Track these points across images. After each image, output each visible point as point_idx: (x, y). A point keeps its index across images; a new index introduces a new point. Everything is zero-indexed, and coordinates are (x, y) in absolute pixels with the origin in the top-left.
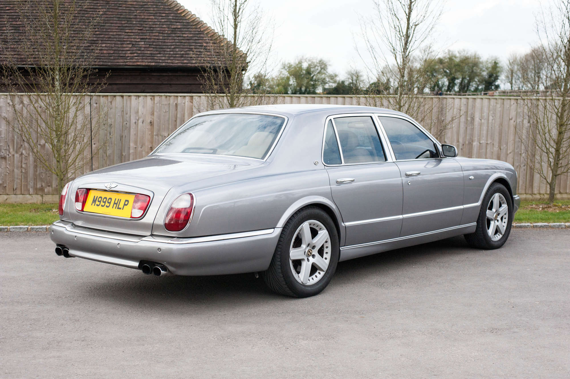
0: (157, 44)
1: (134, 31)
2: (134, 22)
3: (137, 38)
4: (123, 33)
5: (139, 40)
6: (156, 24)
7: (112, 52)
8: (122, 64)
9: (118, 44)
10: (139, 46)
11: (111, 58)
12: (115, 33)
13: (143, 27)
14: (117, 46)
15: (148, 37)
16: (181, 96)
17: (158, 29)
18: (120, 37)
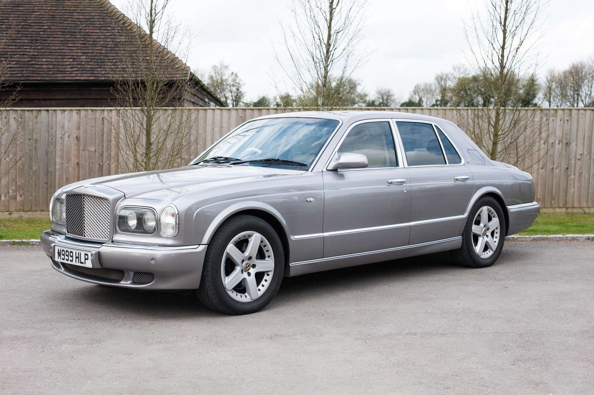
0: (98, 57)
1: (76, 45)
2: (78, 36)
3: (79, 52)
4: (66, 48)
5: (81, 54)
6: (100, 38)
7: (52, 67)
8: (60, 78)
9: (59, 58)
10: (80, 60)
11: (50, 73)
12: (57, 48)
13: (87, 41)
14: (58, 60)
15: (90, 51)
16: (107, 110)
17: (102, 43)
18: (62, 51)
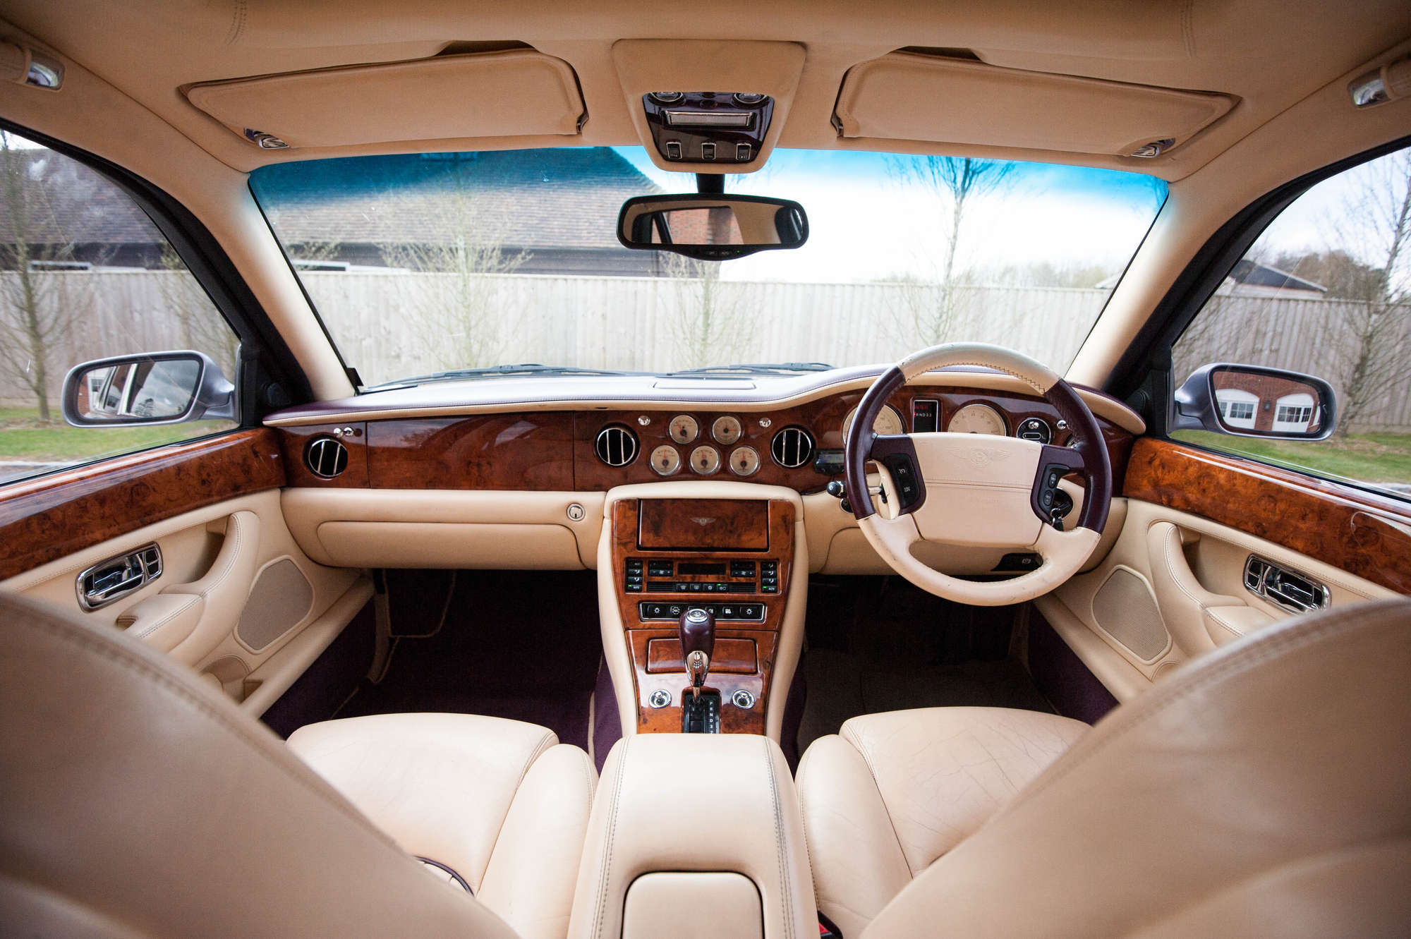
5: (598, 218)
12: (570, 210)
15: (609, 215)
16: (641, 281)
